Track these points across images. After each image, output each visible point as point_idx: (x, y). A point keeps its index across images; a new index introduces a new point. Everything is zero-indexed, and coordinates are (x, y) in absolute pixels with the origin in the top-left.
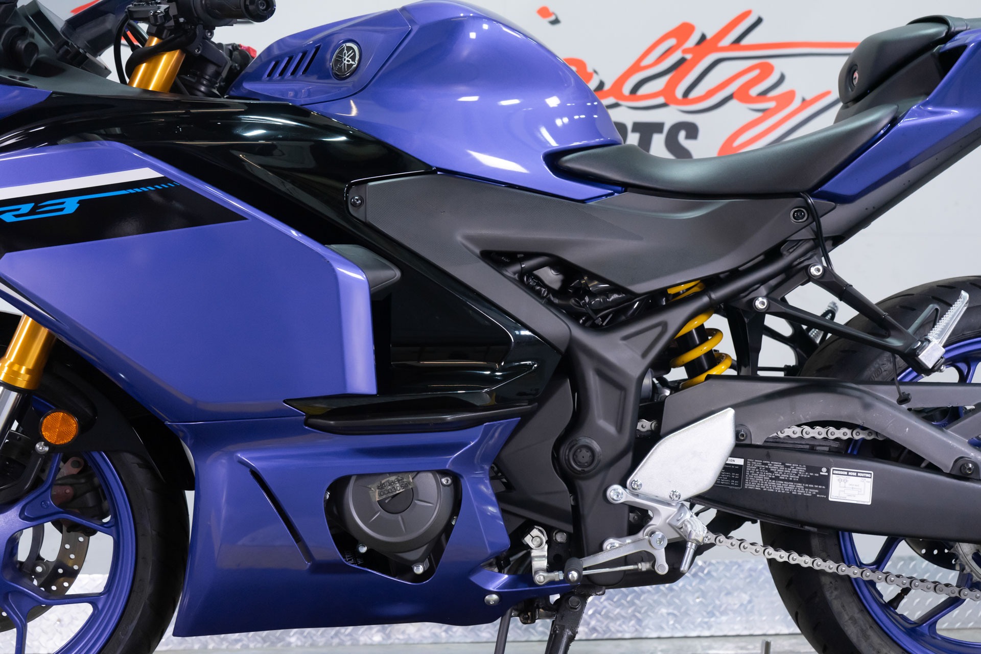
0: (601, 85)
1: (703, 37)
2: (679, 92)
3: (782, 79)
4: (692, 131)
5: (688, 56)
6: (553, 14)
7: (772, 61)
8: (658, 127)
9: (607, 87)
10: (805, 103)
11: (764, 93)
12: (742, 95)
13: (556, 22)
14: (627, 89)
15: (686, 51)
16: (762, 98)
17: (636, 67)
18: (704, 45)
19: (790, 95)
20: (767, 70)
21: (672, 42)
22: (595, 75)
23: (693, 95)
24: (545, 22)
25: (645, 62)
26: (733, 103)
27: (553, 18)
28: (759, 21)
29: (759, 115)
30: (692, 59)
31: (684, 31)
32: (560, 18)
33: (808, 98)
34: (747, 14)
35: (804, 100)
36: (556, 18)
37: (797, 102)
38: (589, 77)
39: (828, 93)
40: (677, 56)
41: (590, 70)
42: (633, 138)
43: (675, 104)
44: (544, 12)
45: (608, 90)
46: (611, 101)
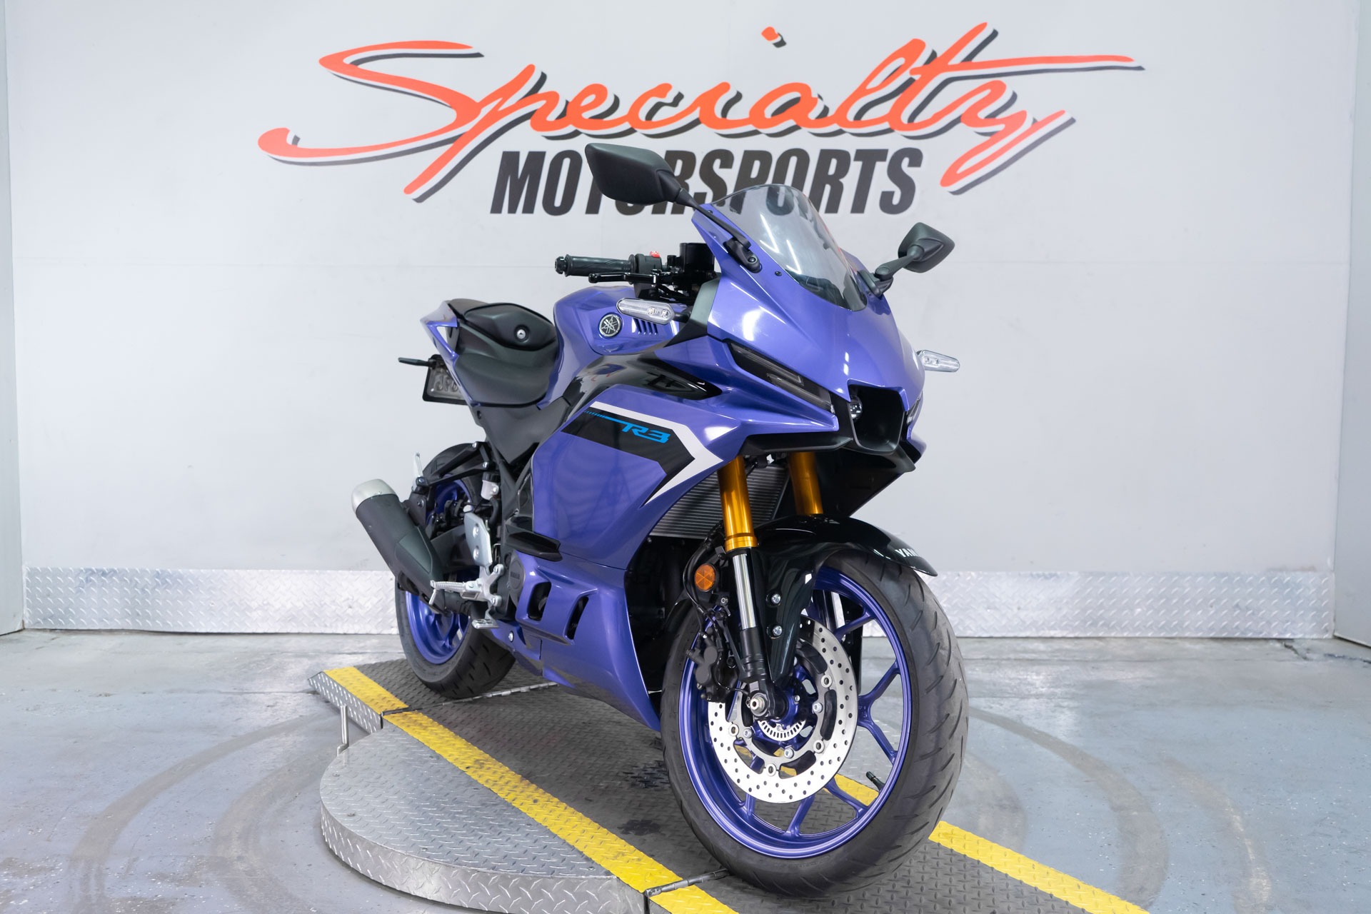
0: (826, 110)
1: (934, 55)
2: (905, 117)
3: (1014, 97)
4: (916, 158)
5: (917, 77)
6: (779, 35)
7: (1003, 79)
8: (881, 154)
9: (831, 113)
10: (1036, 124)
11: (993, 115)
12: (969, 118)
13: (781, 44)
14: (851, 116)
15: (914, 72)
16: (991, 120)
17: (862, 91)
18: (934, 63)
19: (1021, 116)
20: (998, 89)
21: (900, 61)
22: (819, 100)
23: (918, 119)
24: (770, 44)
25: (871, 85)
26: (961, 126)
27: (779, 39)
28: (994, 34)
29: (987, 138)
30: (920, 79)
31: (915, 47)
32: (785, 40)
33: (1039, 119)
34: (981, 28)
35: (1035, 121)
36: (782, 40)
37: (1027, 124)
38: (813, 103)
39: (1061, 113)
40: (905, 76)
41: (814, 95)
42: (855, 168)
43: (900, 129)
44: (769, 33)
45: (831, 117)
46: (835, 127)
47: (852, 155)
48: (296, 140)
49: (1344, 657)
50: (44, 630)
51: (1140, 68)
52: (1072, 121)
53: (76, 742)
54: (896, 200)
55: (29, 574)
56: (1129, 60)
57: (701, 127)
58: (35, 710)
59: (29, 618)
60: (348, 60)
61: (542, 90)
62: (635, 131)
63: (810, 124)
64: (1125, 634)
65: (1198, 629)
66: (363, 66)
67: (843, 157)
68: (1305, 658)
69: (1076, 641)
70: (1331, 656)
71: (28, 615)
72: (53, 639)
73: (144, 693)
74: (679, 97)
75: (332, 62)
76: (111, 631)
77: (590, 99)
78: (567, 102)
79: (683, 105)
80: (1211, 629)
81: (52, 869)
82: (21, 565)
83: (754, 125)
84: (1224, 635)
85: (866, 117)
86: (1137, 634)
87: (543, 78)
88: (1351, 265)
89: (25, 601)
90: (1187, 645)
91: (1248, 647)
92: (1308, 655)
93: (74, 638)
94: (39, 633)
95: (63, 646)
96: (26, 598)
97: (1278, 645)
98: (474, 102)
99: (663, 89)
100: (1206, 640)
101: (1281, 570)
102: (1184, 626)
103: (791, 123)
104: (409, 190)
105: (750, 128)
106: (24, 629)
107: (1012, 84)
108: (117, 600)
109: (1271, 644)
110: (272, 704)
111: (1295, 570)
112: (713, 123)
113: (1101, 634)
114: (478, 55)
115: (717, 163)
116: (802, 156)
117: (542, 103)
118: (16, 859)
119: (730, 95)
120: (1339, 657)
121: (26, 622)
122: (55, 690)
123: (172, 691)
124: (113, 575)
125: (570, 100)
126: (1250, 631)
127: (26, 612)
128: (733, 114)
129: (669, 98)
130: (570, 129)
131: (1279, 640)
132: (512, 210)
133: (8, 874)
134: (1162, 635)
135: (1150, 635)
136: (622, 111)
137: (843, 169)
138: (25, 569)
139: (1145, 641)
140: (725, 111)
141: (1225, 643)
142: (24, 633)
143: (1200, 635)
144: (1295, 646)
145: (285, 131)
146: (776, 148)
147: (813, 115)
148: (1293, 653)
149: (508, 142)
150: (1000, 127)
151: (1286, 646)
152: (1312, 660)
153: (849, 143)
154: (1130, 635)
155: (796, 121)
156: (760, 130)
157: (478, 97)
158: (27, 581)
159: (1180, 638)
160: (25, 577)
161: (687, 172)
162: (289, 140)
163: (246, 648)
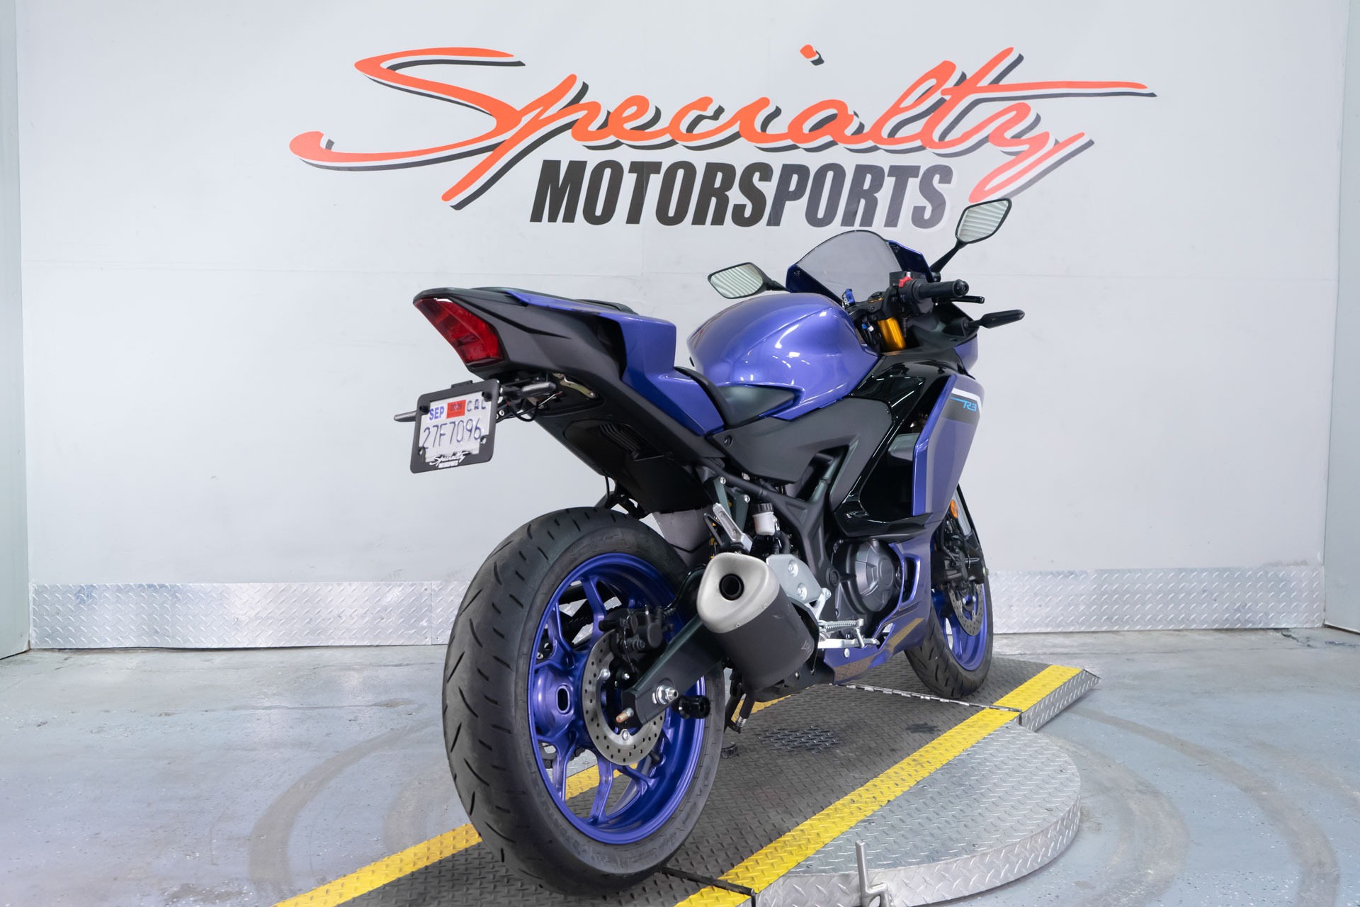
0: (861, 126)
1: (963, 76)
2: (936, 136)
3: (1038, 119)
4: (946, 174)
5: (947, 97)
6: (817, 53)
7: (1027, 102)
8: (914, 171)
9: (866, 130)
10: (1058, 145)
11: (1018, 136)
12: (996, 138)
13: (819, 62)
14: (885, 132)
15: (945, 92)
16: (1015, 140)
17: (895, 110)
18: (963, 84)
19: (1045, 136)
20: (1023, 112)
21: (932, 82)
22: (855, 117)
23: (948, 138)
24: (809, 61)
25: (905, 104)
27: (817, 57)
28: (1020, 59)
29: (1013, 157)
30: (950, 100)
31: (945, 69)
32: (823, 58)
33: (1061, 141)
34: (1008, 51)
35: (1057, 142)
36: (820, 59)
37: (1050, 145)
38: (849, 119)
39: (1081, 135)
40: (936, 97)
41: (850, 112)
42: (889, 183)
43: (931, 147)
44: (807, 51)
45: (867, 133)
46: (870, 144)
47: (886, 171)
48: (330, 144)
49: (1343, 644)
50: (52, 650)
51: (1152, 95)
52: (1090, 143)
53: (169, 764)
54: (927, 215)
55: (37, 592)
56: (1143, 87)
57: (741, 141)
58: (99, 732)
59: (36, 638)
60: (385, 65)
61: (583, 101)
62: (677, 143)
63: (847, 140)
64: (1138, 628)
65: (1204, 621)
66: (401, 71)
67: (877, 172)
68: (1309, 646)
69: (1095, 635)
70: (1332, 643)
71: (34, 635)
72: (66, 659)
73: (206, 711)
74: (720, 111)
75: (369, 66)
76: (126, 649)
77: (633, 110)
78: (609, 113)
79: (724, 118)
80: (1215, 622)
81: (240, 893)
82: (28, 582)
83: (793, 140)
84: (1227, 626)
85: (900, 134)
86: (1149, 627)
87: (585, 88)
88: (1339, 281)
89: (31, 621)
90: (1196, 636)
91: (1253, 637)
92: (1311, 643)
93: (87, 658)
94: (48, 654)
95: (81, 665)
96: (32, 617)
97: (1278, 635)
98: (515, 110)
99: (705, 102)
100: (1211, 632)
101: (1276, 564)
102: (1191, 619)
103: (828, 139)
104: (447, 197)
105: (789, 142)
106: (30, 649)
107: (1036, 106)
108: (132, 617)
109: (1271, 633)
110: (352, 718)
111: (1289, 565)
112: (753, 137)
113: (1115, 628)
114: (519, 64)
115: (757, 175)
116: (839, 171)
117: (584, 112)
118: (193, 885)
119: (769, 110)
120: (1339, 644)
121: (33, 642)
122: (107, 711)
123: (235, 709)
124: (129, 592)
125: (611, 111)
126: (1250, 622)
127: (33, 632)
128: (773, 129)
129: (710, 111)
130: (611, 139)
131: (1276, 630)
132: (553, 218)
133: (195, 901)
134: (1171, 627)
135: (1159, 628)
136: (663, 123)
137: (877, 184)
138: (32, 586)
139: (1156, 633)
140: (764, 126)
141: (1230, 633)
142: (31, 654)
143: (1204, 627)
144: (1293, 635)
145: (319, 135)
146: (814, 162)
147: (849, 131)
148: (1295, 641)
149: (548, 151)
150: (1025, 147)
151: (1284, 635)
152: (1316, 648)
153: (883, 159)
154: (1142, 629)
155: (832, 136)
156: (799, 145)
157: (518, 106)
158: (34, 599)
159: (1187, 630)
160: (31, 595)
161: (727, 184)
162: (323, 144)
163: (282, 662)
